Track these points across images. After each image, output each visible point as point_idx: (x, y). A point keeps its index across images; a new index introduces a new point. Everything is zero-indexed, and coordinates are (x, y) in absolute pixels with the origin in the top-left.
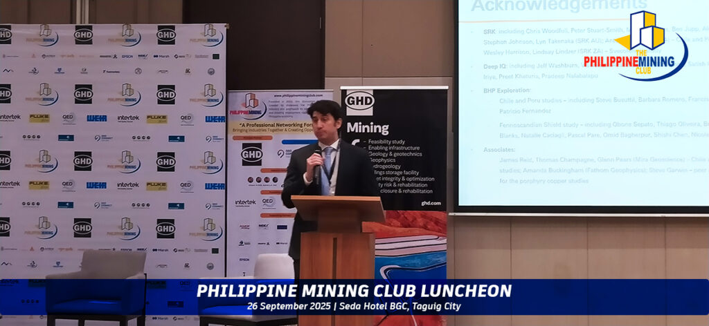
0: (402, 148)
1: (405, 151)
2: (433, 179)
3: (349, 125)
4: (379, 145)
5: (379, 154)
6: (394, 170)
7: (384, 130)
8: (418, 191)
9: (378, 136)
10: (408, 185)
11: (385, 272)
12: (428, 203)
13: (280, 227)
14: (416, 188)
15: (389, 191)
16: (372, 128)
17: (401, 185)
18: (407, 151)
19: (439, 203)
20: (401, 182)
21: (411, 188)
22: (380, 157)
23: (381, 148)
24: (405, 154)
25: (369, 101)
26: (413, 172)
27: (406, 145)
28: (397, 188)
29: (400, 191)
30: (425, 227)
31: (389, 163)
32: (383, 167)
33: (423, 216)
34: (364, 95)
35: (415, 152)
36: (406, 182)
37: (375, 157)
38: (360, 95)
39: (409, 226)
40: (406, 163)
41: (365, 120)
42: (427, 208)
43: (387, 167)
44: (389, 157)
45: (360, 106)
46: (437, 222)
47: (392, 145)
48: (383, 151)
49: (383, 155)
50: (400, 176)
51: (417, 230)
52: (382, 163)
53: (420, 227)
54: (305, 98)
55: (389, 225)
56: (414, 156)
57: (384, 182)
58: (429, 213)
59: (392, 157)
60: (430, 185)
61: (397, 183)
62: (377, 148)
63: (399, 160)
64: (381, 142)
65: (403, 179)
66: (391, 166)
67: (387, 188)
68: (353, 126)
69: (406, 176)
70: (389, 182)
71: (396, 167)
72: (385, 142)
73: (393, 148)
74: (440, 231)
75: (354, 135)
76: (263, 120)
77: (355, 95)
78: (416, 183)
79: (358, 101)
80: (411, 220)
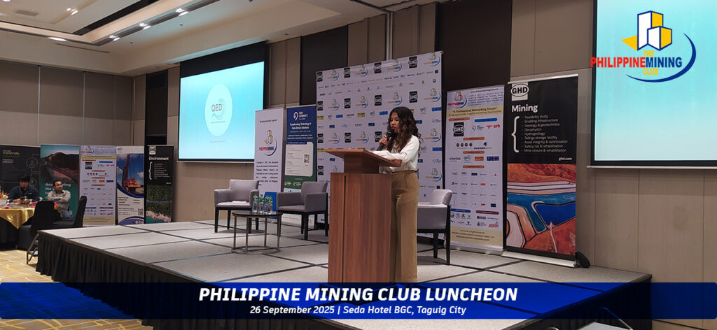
0: (546, 121)
1: (548, 123)
2: (566, 142)
3: (513, 107)
4: (532, 119)
5: (531, 125)
6: (540, 136)
7: (535, 109)
8: (557, 150)
9: (531, 113)
10: (549, 146)
11: (534, 205)
12: (563, 159)
13: (473, 174)
14: (555, 148)
15: (537, 151)
16: (527, 108)
17: (545, 146)
18: (549, 123)
19: (571, 159)
20: (545, 144)
21: (552, 149)
22: (532, 128)
23: (533, 121)
24: (548, 125)
25: (525, 90)
26: (554, 137)
27: (548, 119)
28: (542, 148)
29: (544, 151)
30: (561, 176)
31: (538, 132)
32: (534, 134)
33: (560, 168)
34: (523, 86)
35: (555, 123)
36: (548, 144)
37: (528, 128)
38: (520, 86)
39: (551, 175)
40: (548, 131)
41: (522, 103)
42: (562, 162)
43: (536, 134)
44: (537, 127)
45: (520, 94)
46: (569, 172)
47: (540, 119)
48: (534, 123)
49: (534, 126)
50: (545, 140)
51: (556, 178)
52: (533, 132)
53: (558, 175)
54: (488, 92)
55: (537, 174)
56: (554, 126)
57: (535, 144)
58: (564, 165)
59: (540, 127)
60: (565, 146)
61: (542, 144)
62: (529, 122)
63: (544, 129)
64: (532, 117)
65: (547, 142)
66: (539, 134)
67: (537, 149)
68: (515, 107)
69: (548, 140)
70: (537, 144)
71: (542, 134)
72: (535, 117)
73: (541, 120)
74: (571, 179)
75: (516, 114)
76: (465, 108)
77: (516, 87)
78: (556, 145)
79: (519, 90)
80: (551, 170)
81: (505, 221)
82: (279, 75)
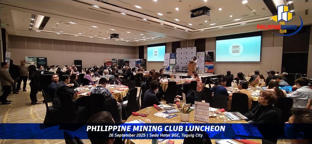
3: (206, 55)
11: (208, 67)
21: (211, 60)
23: (208, 57)
54: (203, 53)
55: (208, 63)
56: (211, 57)
80: (211, 63)
81: (205, 69)
82: (168, 48)
